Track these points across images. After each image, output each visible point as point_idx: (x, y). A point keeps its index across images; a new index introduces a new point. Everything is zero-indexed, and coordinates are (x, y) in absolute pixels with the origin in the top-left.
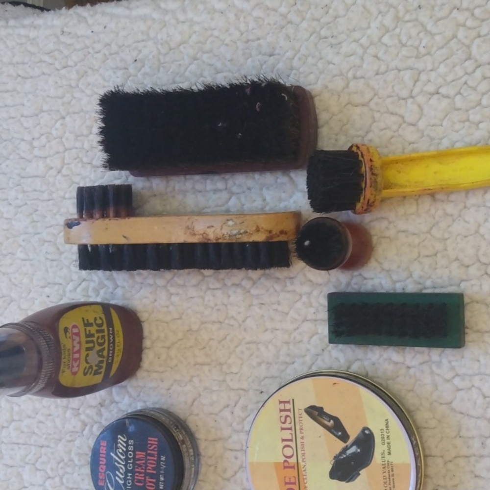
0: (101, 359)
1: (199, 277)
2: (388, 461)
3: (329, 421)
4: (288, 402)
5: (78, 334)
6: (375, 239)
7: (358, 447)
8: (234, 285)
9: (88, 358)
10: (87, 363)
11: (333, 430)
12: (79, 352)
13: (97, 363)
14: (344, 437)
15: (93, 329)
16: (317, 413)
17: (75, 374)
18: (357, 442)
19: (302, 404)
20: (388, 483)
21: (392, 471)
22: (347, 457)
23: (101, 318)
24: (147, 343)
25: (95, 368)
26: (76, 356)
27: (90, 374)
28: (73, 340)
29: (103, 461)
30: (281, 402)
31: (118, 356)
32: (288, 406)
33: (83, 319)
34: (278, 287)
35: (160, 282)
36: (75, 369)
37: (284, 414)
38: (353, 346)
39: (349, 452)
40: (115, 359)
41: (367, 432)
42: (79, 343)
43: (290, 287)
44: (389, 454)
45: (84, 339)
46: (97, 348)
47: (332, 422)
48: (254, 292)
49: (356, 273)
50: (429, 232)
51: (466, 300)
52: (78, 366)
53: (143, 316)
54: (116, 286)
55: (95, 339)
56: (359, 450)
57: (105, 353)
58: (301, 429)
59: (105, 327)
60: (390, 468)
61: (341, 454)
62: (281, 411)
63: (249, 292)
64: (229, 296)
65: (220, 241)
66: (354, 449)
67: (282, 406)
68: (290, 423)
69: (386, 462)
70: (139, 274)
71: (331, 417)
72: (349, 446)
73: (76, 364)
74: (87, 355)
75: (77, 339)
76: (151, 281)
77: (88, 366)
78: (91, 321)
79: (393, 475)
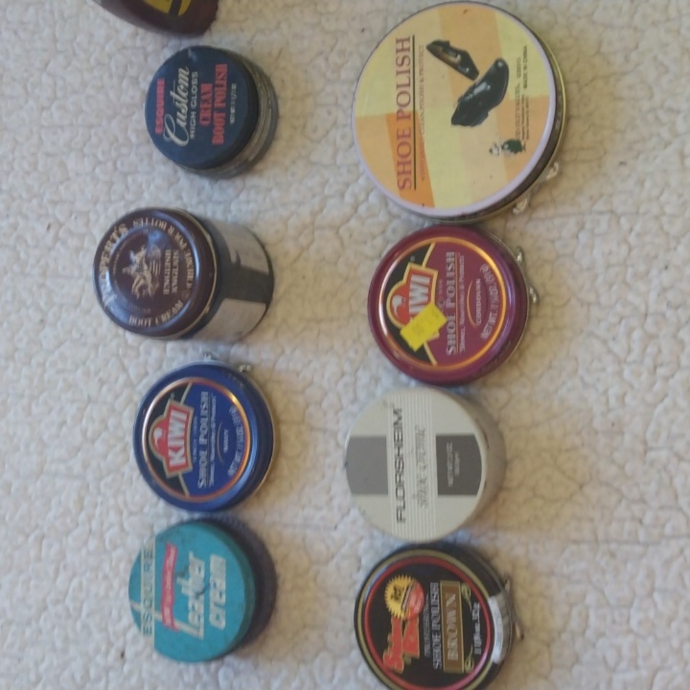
2: (523, 96)
3: (456, 56)
4: (408, 40)
7: (488, 84)
11: (460, 67)
14: (473, 73)
16: (441, 49)
18: (488, 78)
19: (424, 41)
20: (521, 122)
21: (527, 107)
22: (474, 97)
29: (161, 103)
30: (398, 41)
32: (406, 45)
37: (401, 55)
39: (477, 91)
41: (500, 64)
44: (525, 86)
47: (459, 57)
56: (489, 87)
58: (421, 70)
60: (525, 103)
61: (467, 94)
62: (398, 51)
66: (482, 87)
67: (400, 46)
68: (409, 64)
69: (521, 97)
71: (457, 52)
72: (477, 84)
79: (528, 112)
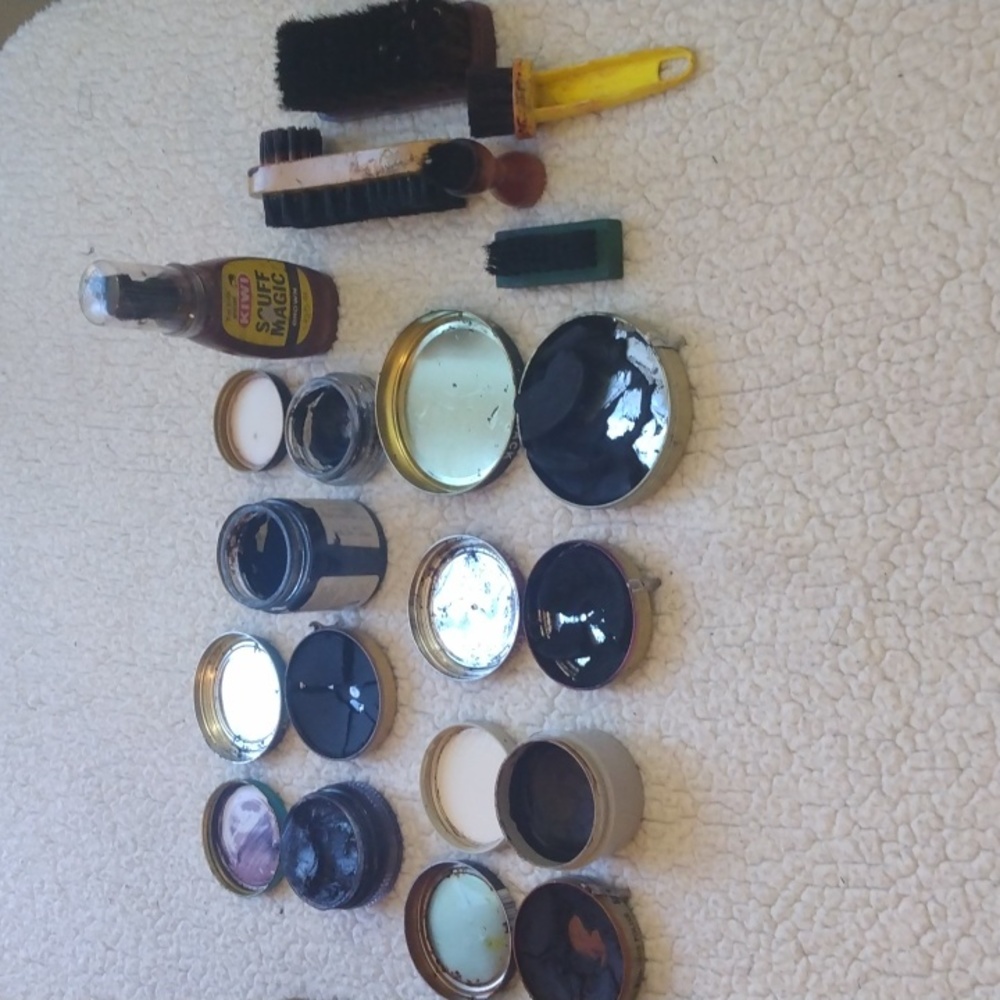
0: (280, 319)
1: (388, 231)
5: (248, 285)
6: (548, 170)
8: (421, 236)
9: (261, 313)
10: (260, 317)
12: (249, 303)
13: (275, 321)
15: (269, 285)
17: (245, 326)
23: (281, 276)
24: (342, 311)
25: (272, 327)
26: (246, 307)
27: (267, 331)
28: (240, 290)
31: (306, 321)
33: (256, 272)
34: (459, 234)
35: (353, 240)
36: (244, 320)
38: (525, 290)
40: (302, 324)
42: (250, 294)
43: (471, 233)
45: (255, 292)
46: (274, 305)
48: (439, 241)
49: (532, 210)
50: (594, 155)
51: (625, 228)
52: (249, 318)
53: (339, 282)
54: (314, 251)
55: (271, 295)
57: (287, 313)
59: (286, 285)
63: (434, 242)
64: (415, 249)
65: (380, 175)
70: (334, 233)
73: (245, 316)
74: (260, 310)
75: (246, 290)
76: (344, 241)
77: (261, 322)
78: (268, 274)
